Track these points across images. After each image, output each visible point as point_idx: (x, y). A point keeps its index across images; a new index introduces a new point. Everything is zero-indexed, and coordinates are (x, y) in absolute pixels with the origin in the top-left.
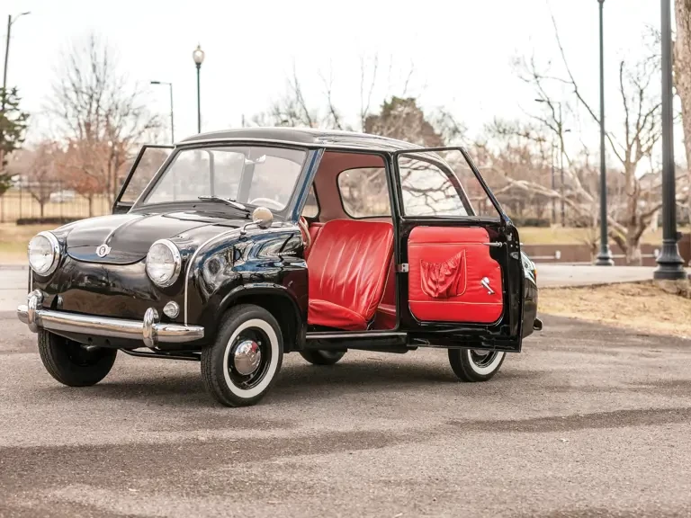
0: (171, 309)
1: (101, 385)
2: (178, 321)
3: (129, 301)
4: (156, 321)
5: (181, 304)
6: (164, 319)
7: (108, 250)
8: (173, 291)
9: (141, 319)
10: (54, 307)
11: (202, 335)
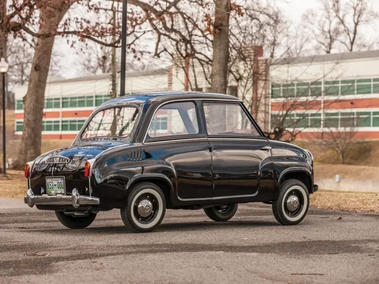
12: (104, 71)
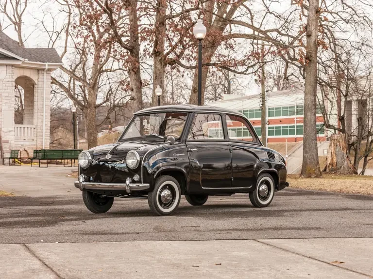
0: (136, 178)
1: (108, 213)
2: (139, 182)
3: (120, 175)
4: (130, 183)
5: (140, 176)
6: (133, 182)
7: (111, 156)
8: (137, 170)
9: (125, 182)
10: (89, 181)
11: (149, 187)
12: (279, 89)
